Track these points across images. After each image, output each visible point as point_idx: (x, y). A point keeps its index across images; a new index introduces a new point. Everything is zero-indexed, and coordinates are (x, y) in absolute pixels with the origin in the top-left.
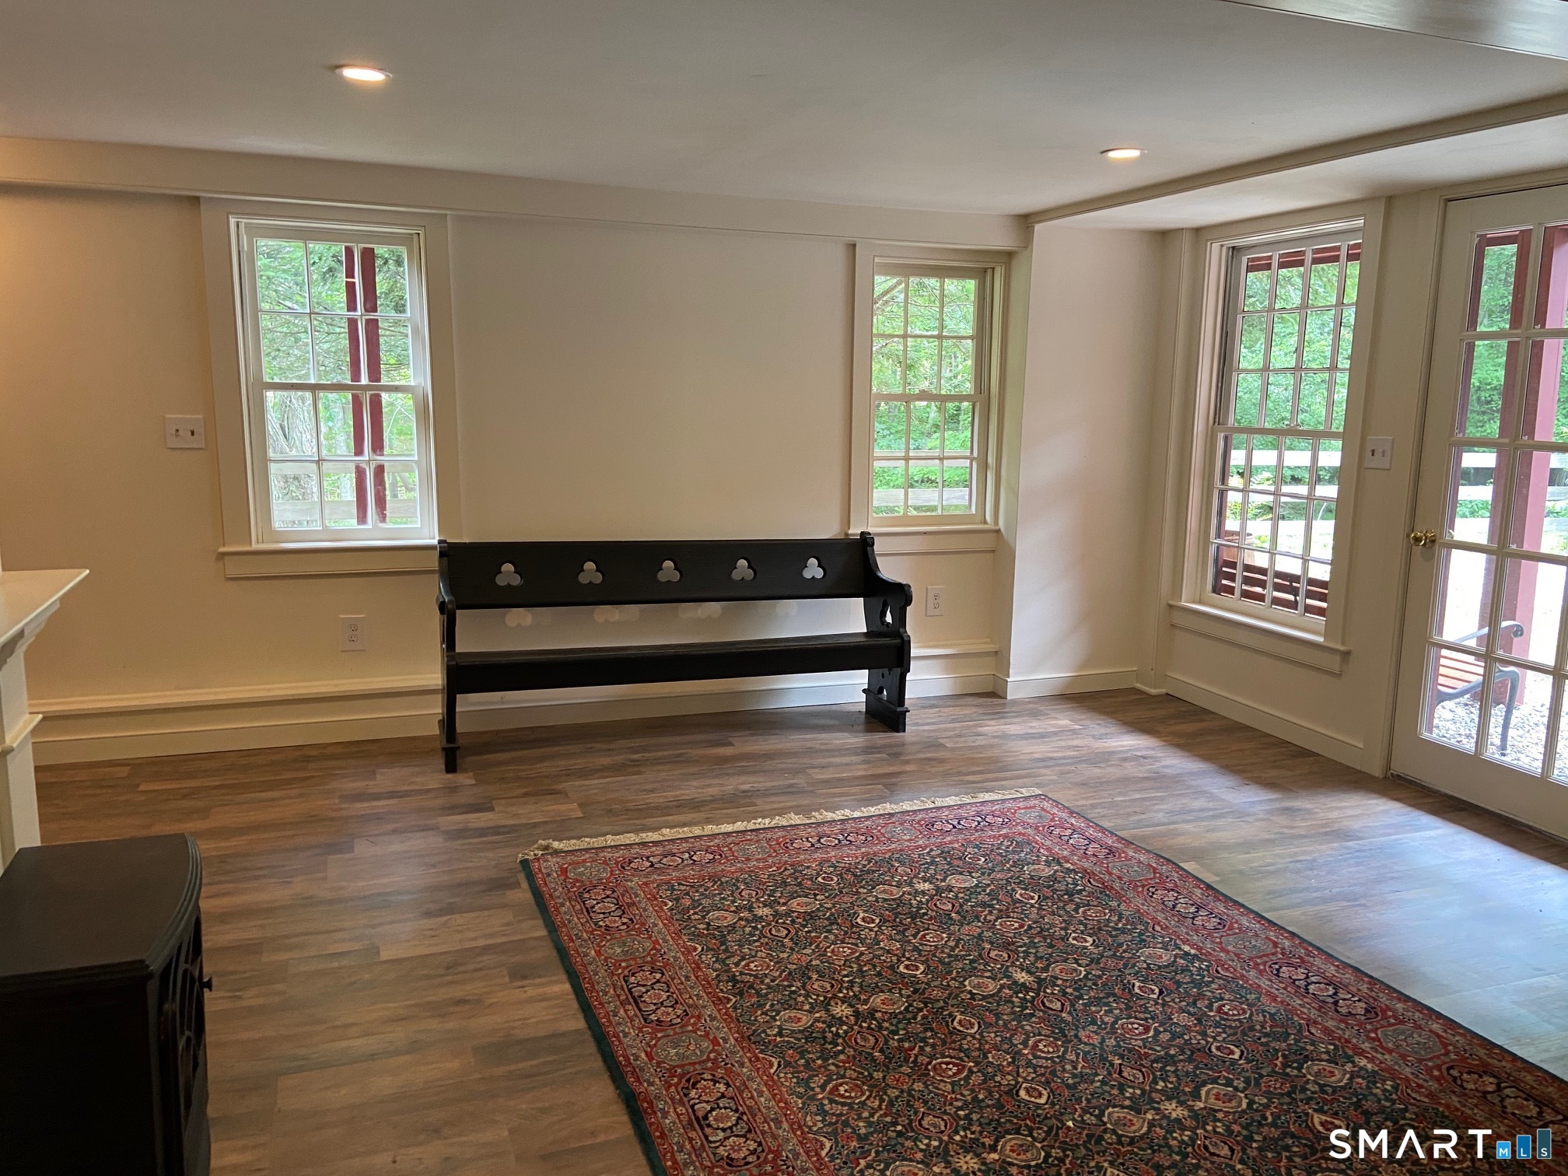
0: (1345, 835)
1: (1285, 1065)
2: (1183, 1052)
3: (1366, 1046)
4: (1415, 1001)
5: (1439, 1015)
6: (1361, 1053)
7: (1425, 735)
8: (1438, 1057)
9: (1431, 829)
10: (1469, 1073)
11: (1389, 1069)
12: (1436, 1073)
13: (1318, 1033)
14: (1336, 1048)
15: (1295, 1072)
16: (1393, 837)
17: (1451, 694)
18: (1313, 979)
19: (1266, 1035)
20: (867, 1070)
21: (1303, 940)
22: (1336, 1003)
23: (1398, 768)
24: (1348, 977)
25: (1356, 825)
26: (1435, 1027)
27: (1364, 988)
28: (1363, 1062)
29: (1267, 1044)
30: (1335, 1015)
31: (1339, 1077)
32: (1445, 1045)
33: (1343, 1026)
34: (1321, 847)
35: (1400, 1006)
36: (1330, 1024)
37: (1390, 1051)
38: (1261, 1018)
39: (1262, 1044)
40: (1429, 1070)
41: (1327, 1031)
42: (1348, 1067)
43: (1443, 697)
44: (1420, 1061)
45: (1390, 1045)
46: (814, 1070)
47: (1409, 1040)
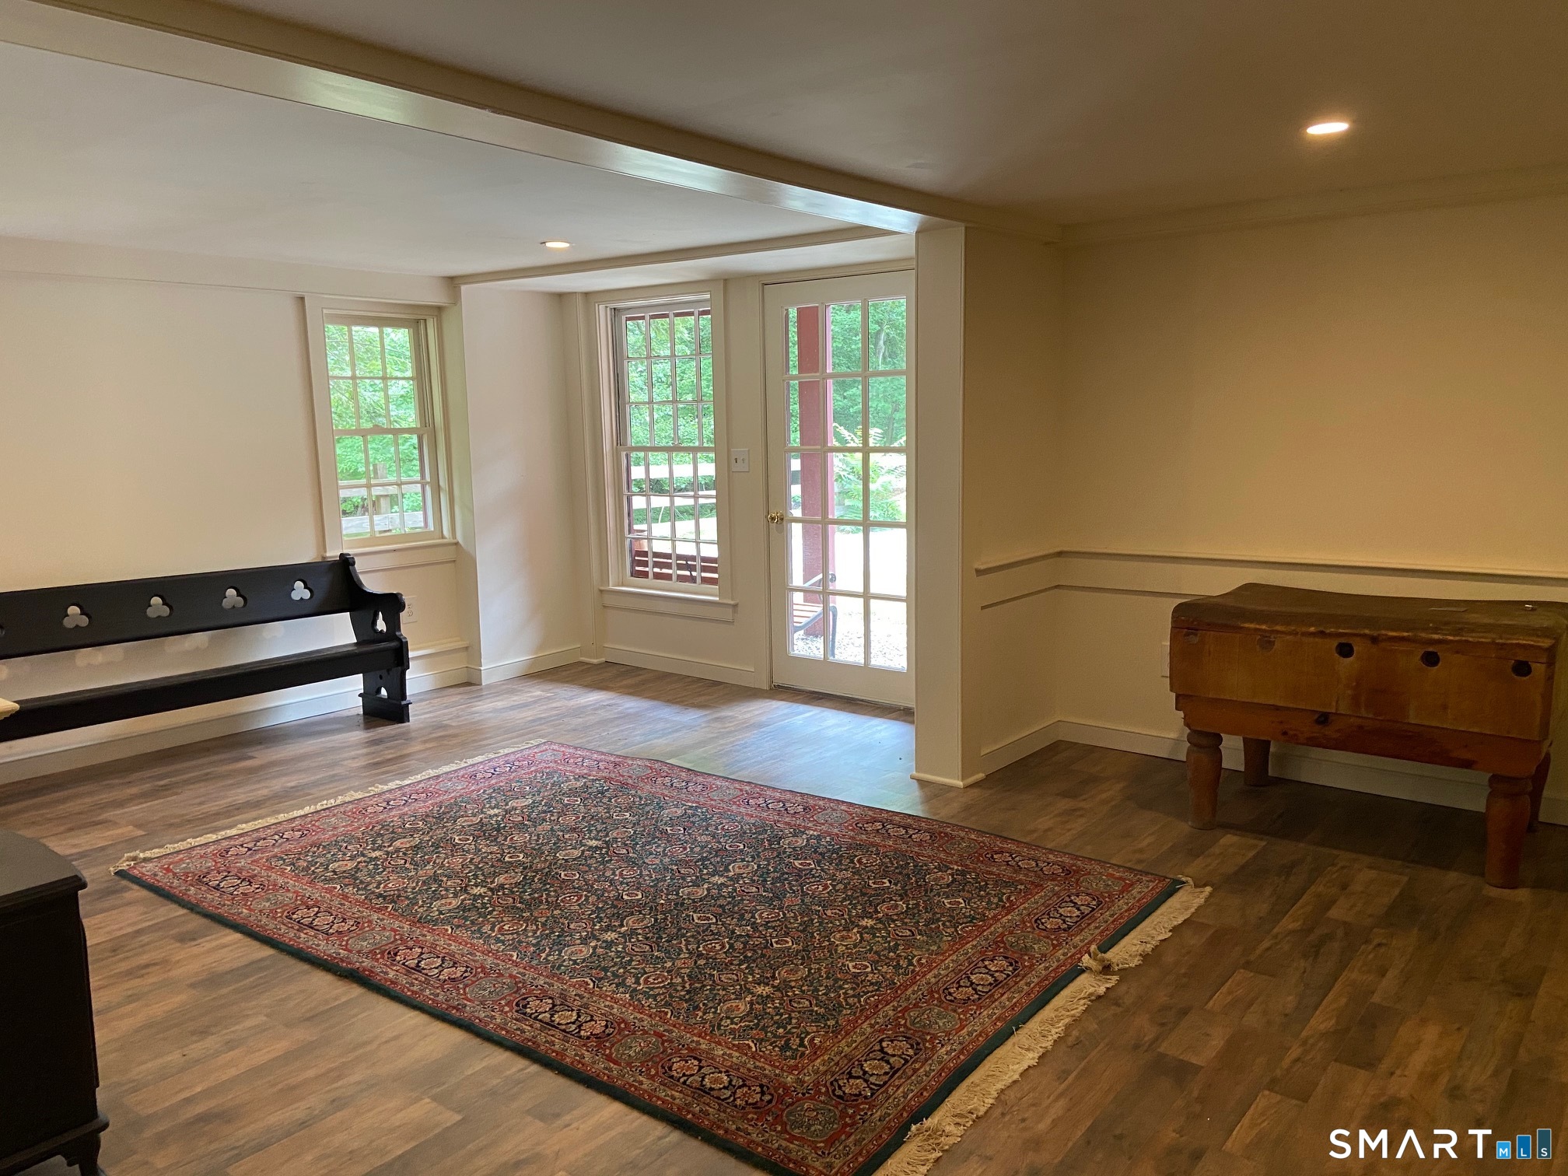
0: (760, 725)
1: (770, 845)
2: (711, 853)
3: (810, 825)
4: (828, 799)
5: (843, 802)
6: (809, 828)
7: (792, 653)
8: (849, 820)
9: (809, 711)
10: (867, 823)
11: (826, 832)
12: (851, 828)
13: (782, 826)
14: (794, 830)
15: (777, 846)
16: (786, 721)
17: (800, 627)
18: (769, 801)
19: (754, 834)
20: (517, 914)
21: (756, 785)
22: (786, 810)
23: (777, 681)
24: (788, 796)
25: (763, 719)
26: (843, 808)
27: (799, 799)
28: (811, 832)
29: (757, 837)
30: (788, 815)
31: (801, 841)
32: (851, 815)
33: (794, 819)
34: (747, 735)
35: (821, 803)
36: (787, 820)
37: (823, 824)
38: (748, 827)
39: (754, 838)
40: (847, 827)
41: (786, 823)
42: (804, 836)
43: (797, 629)
44: (841, 824)
45: (822, 821)
46: (480, 924)
47: (832, 817)
